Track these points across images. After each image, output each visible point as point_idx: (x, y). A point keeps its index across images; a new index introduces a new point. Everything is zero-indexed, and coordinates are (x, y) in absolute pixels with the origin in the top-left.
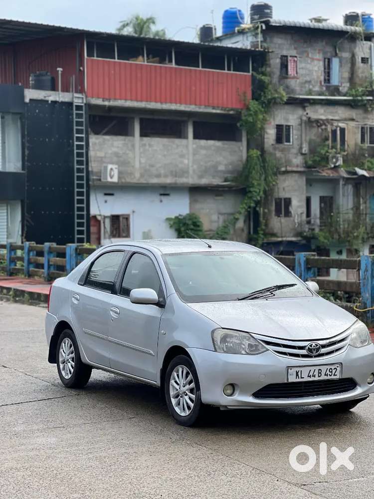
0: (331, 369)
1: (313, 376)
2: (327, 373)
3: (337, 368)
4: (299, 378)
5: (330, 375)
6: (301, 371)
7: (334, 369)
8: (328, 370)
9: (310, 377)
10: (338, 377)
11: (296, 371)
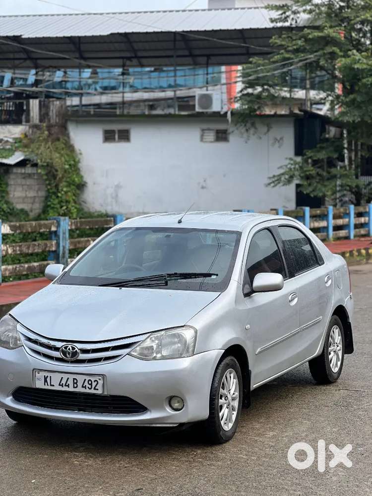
0: (90, 380)
1: (65, 385)
2: (85, 384)
3: (98, 380)
4: (48, 385)
5: (88, 387)
6: (50, 377)
7: (94, 382)
8: (86, 382)
9: (63, 387)
10: (100, 392)
11: (45, 376)
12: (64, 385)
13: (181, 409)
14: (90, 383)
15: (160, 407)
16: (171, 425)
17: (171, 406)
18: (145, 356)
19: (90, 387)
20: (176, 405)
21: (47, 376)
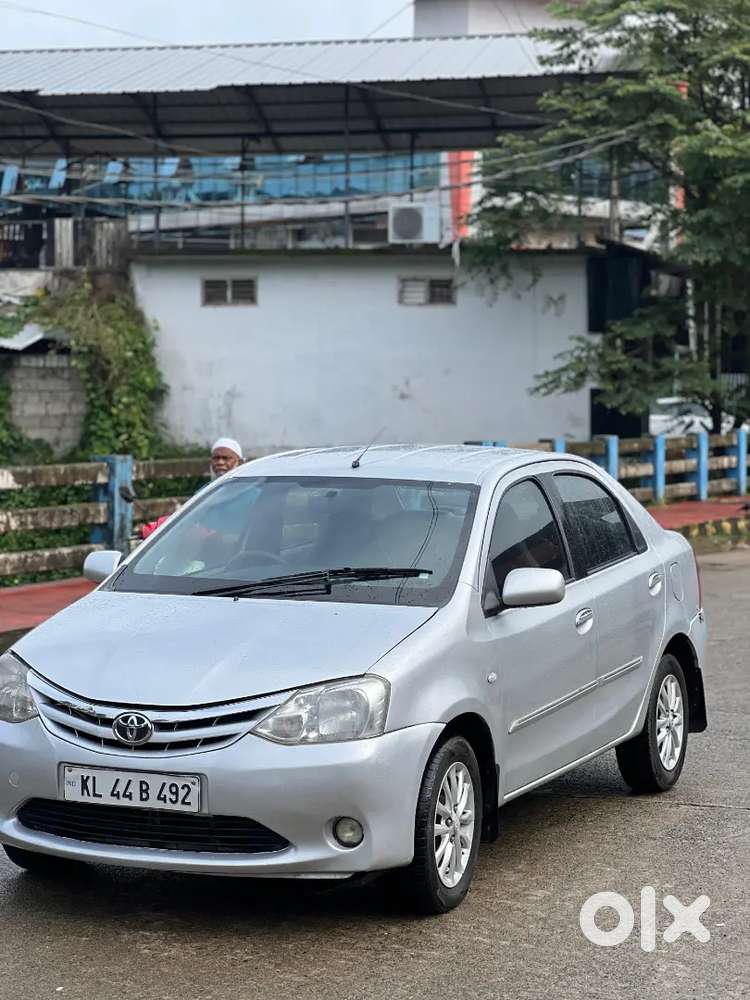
0: (174, 785)
2: (164, 793)
3: (191, 786)
4: (89, 795)
5: (171, 800)
6: (94, 778)
7: (183, 788)
8: (167, 788)
9: (118, 798)
10: (193, 808)
11: (82, 776)
12: (121, 794)
13: (357, 844)
14: (174, 790)
15: (315, 840)
16: (338, 877)
17: (337, 837)
18: (286, 735)
19: (174, 799)
20: (348, 836)
21: (88, 777)
